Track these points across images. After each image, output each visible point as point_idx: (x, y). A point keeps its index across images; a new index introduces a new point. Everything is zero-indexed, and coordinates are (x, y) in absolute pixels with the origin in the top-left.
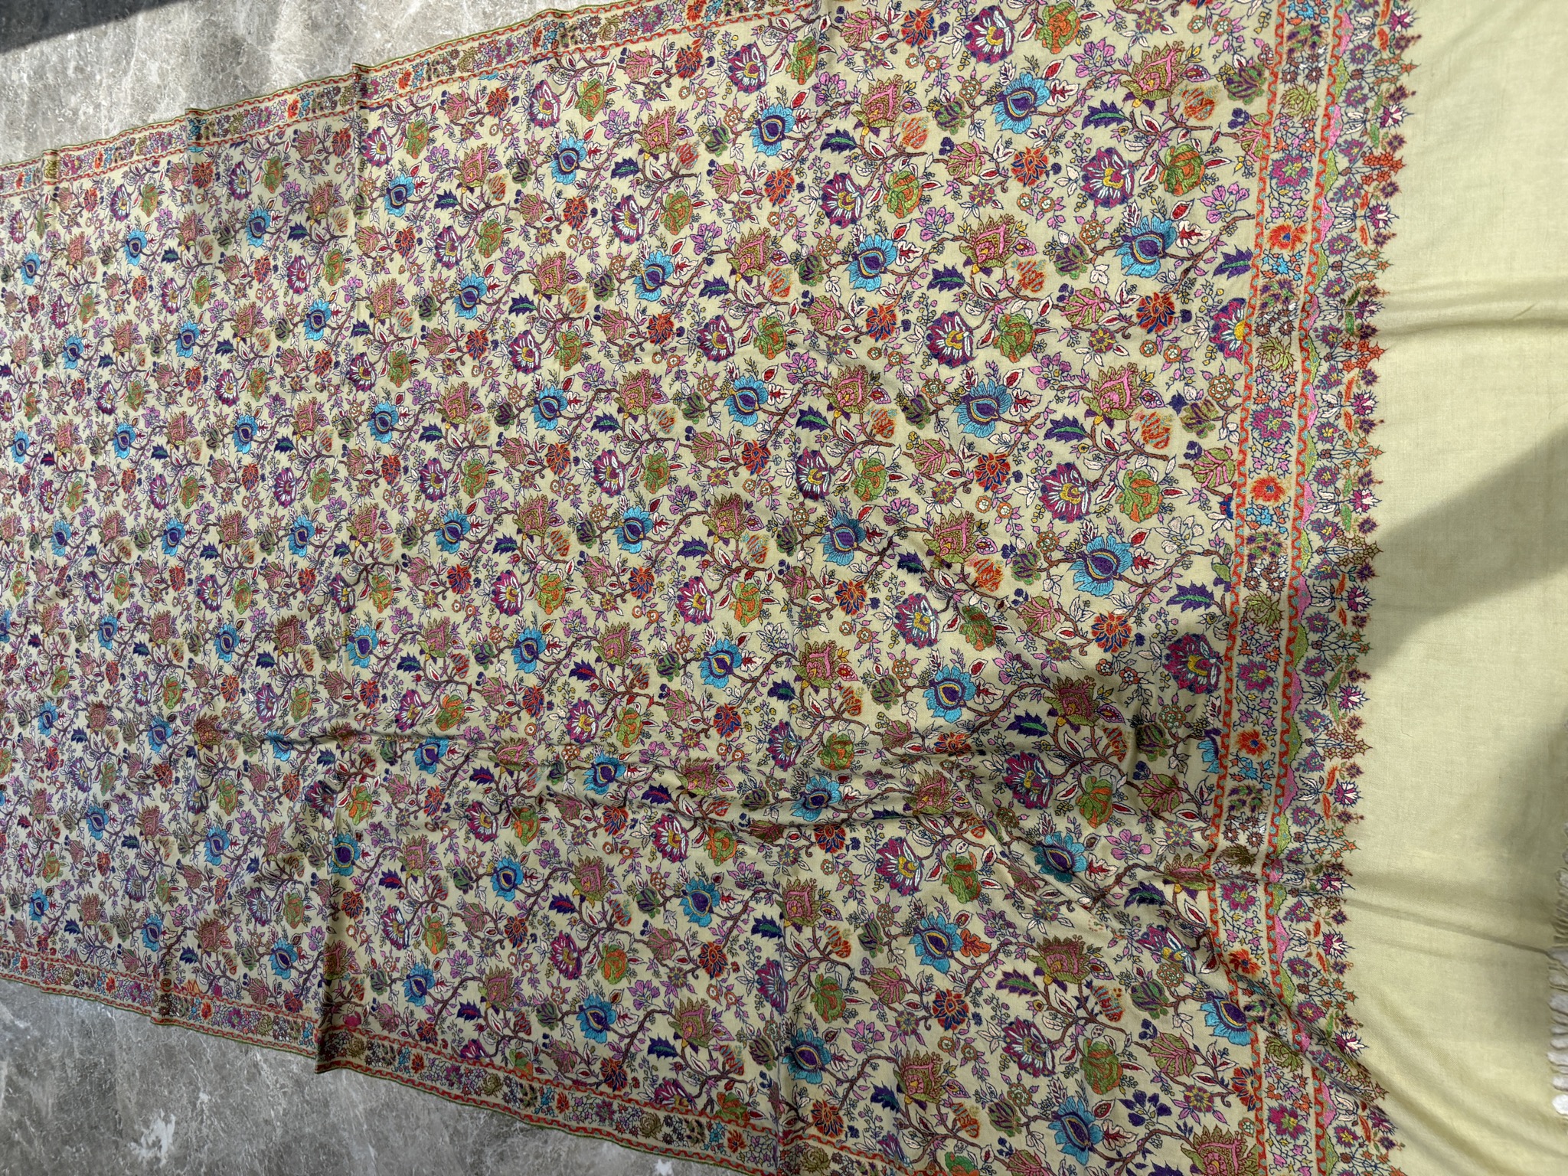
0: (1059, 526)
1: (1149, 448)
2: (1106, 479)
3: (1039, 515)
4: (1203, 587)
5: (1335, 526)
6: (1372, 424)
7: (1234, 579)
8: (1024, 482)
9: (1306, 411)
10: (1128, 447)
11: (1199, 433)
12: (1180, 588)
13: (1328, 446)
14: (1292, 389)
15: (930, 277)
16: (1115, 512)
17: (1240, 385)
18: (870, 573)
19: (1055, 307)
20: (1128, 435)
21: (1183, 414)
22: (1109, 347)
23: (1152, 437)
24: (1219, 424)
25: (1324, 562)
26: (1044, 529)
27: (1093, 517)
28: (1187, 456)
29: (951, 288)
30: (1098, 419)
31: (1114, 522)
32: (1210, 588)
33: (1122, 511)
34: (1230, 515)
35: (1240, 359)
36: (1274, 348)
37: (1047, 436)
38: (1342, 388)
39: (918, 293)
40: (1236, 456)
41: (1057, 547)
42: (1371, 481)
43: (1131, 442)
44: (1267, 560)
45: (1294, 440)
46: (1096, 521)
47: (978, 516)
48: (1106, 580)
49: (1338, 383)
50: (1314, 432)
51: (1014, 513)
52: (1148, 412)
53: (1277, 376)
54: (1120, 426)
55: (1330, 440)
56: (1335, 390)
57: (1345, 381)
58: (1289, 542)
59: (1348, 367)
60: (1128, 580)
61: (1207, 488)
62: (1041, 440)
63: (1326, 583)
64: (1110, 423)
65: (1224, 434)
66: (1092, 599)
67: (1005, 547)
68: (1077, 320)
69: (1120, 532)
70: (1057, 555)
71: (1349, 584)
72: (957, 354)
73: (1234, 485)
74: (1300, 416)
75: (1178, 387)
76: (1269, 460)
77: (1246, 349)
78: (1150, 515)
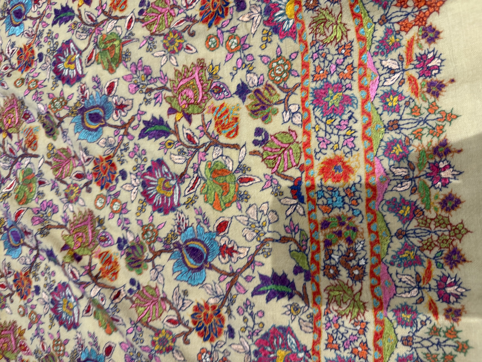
0: (159, 218)
1: (223, 139)
2: (190, 172)
3: (141, 210)
4: (284, 276)
5: (413, 205)
6: (441, 86)
7: (313, 268)
8: (128, 180)
9: (366, 81)
10: (205, 139)
11: (264, 119)
12: (262, 277)
13: (395, 116)
14: (349, 60)
15: (53, 16)
16: (200, 202)
17: (297, 65)
18: (32, 264)
19: (137, 20)
20: (204, 127)
21: (248, 101)
22: (180, 48)
23: (224, 127)
24: (281, 107)
25: (406, 247)
26: (146, 222)
27: (183, 208)
28: (256, 143)
29: (66, 21)
30: (179, 115)
31: (200, 212)
32: (291, 277)
33: (206, 201)
34: (301, 200)
35: (294, 38)
36: (325, 21)
37: (142, 136)
38: (402, 51)
39: (46, 30)
40: (301, 138)
41: (157, 238)
42: (448, 151)
43: (208, 134)
44: (344, 246)
45: (358, 114)
46: (187, 212)
47: (97, 213)
48: (200, 269)
49: (397, 45)
50: (377, 103)
51: (123, 209)
52: (218, 104)
53: (332, 48)
54: (197, 120)
55: (396, 109)
56: (394, 54)
57: (404, 42)
58: (364, 225)
59: (406, 28)
60: (217, 270)
61: (277, 173)
62: (136, 140)
63: (411, 271)
64: (189, 118)
65: (287, 116)
66: (190, 288)
67: (119, 240)
68: (154, 28)
69: (206, 222)
70: (158, 246)
71: (436, 272)
72: (73, 74)
73: (302, 168)
74: (361, 87)
75: (241, 75)
76: (334, 138)
77: (299, 27)
78: (229, 204)
